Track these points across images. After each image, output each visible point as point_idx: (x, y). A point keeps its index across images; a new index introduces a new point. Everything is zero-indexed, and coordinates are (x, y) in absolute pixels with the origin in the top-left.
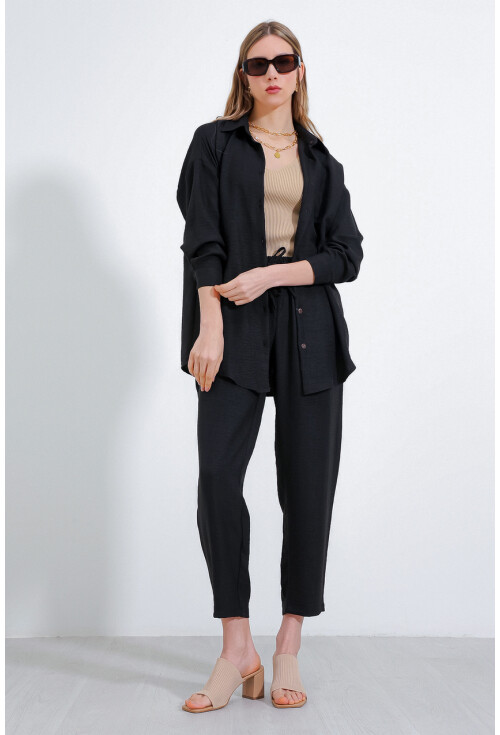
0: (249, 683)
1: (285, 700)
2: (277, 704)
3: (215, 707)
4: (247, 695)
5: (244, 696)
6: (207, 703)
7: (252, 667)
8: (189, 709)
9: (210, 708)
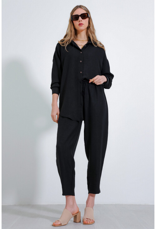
0: (75, 217)
1: (86, 222)
2: (85, 224)
3: (62, 225)
4: (75, 221)
5: (74, 222)
6: (60, 223)
7: (76, 212)
8: (54, 225)
9: (60, 225)
